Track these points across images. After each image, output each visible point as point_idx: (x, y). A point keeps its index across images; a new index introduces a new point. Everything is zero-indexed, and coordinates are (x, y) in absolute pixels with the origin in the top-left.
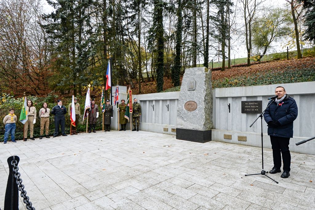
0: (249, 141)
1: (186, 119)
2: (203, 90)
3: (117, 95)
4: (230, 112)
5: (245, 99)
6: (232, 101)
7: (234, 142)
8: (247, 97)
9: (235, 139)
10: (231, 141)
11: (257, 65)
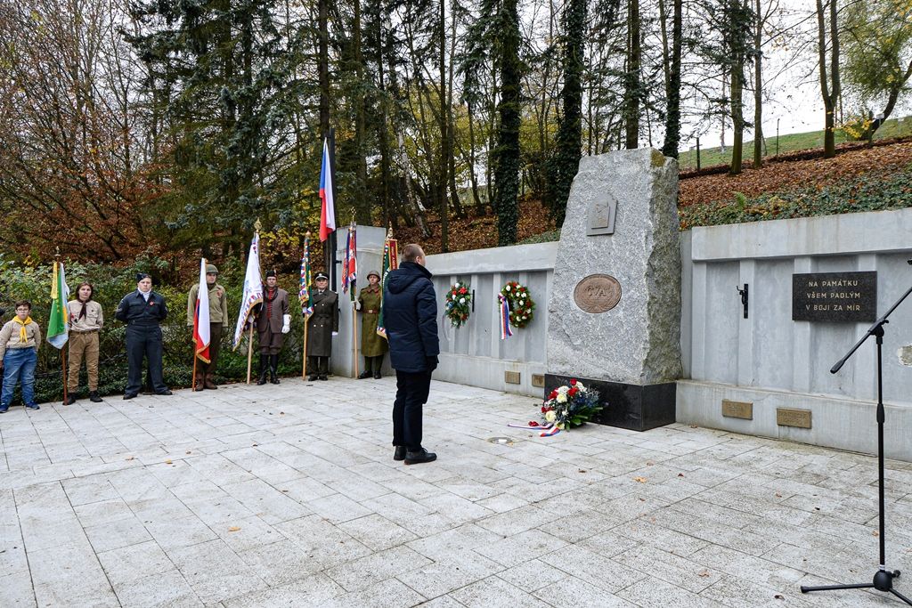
0: (822, 427)
1: (579, 342)
2: (644, 235)
3: (350, 258)
4: (746, 316)
5: (806, 268)
6: (756, 273)
7: (764, 432)
8: (817, 258)
9: (765, 417)
10: (750, 427)
11: (861, 154)
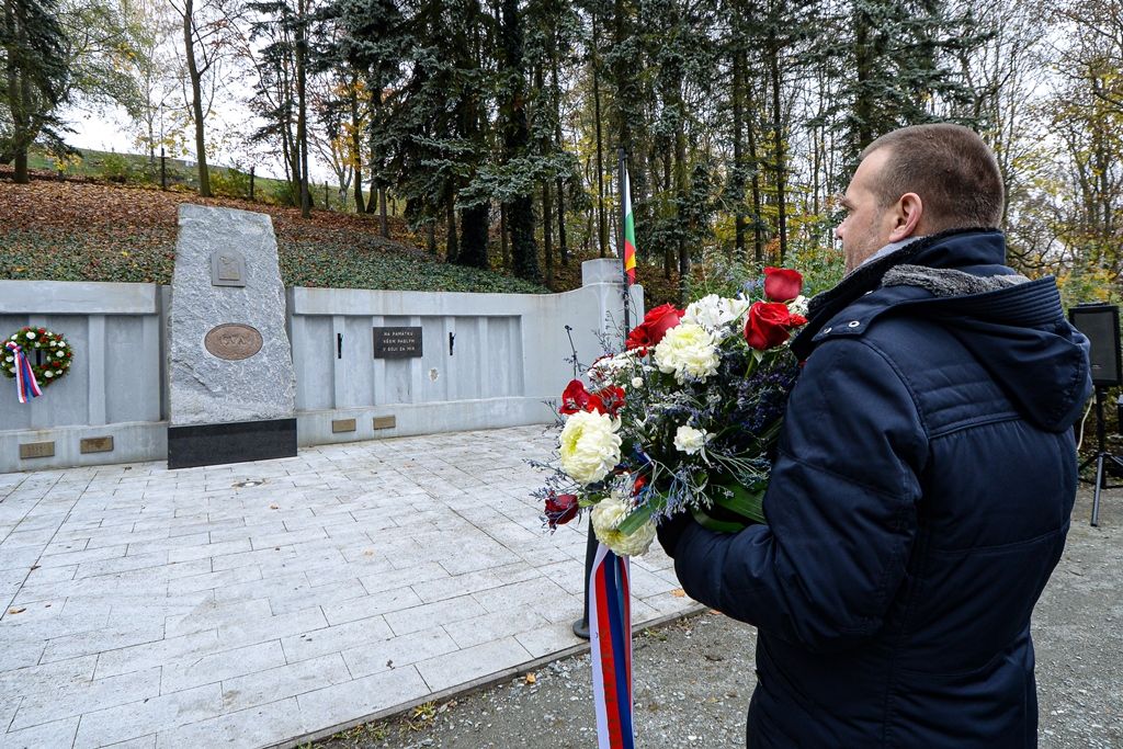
0: (402, 425)
1: (219, 388)
2: (277, 291)
4: (340, 357)
5: (380, 323)
7: (365, 437)
8: (387, 317)
9: (365, 426)
10: (354, 435)
